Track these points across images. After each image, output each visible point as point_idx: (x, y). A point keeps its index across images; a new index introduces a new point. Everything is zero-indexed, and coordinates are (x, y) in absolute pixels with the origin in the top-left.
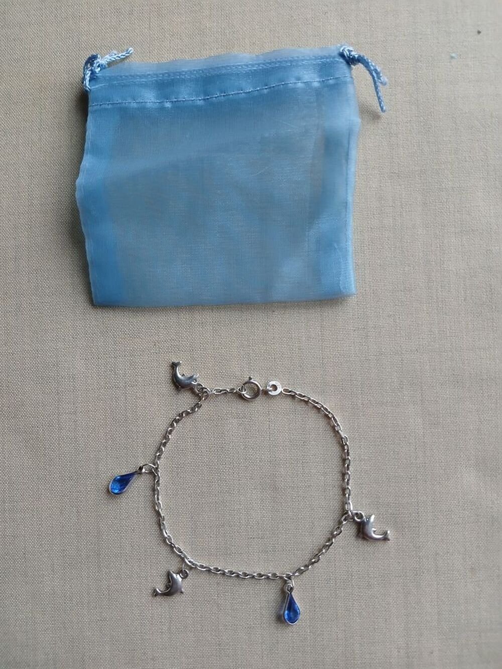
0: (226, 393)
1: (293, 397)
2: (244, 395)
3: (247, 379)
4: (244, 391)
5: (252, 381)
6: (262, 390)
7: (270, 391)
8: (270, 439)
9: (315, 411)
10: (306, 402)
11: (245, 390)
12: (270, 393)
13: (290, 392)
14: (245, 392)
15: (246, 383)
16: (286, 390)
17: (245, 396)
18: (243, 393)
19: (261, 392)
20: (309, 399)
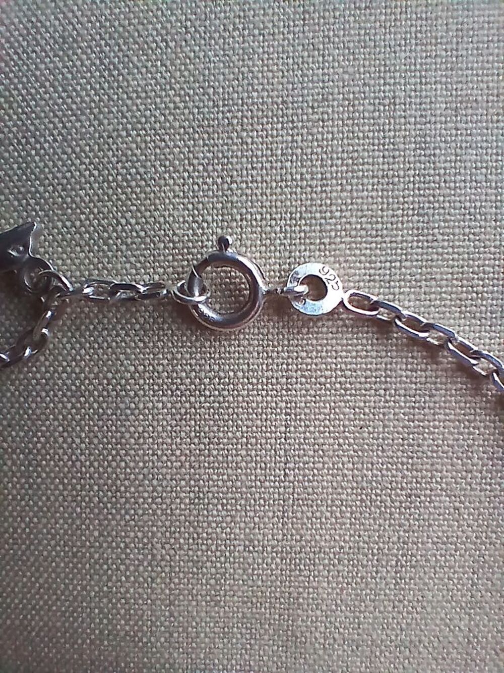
0: (132, 299)
1: (383, 328)
2: (196, 307)
3: (211, 248)
4: (197, 293)
5: (230, 251)
6: (268, 292)
7: (299, 297)
8: (286, 475)
9: (460, 383)
10: (432, 352)
11: (203, 291)
12: (298, 306)
13: (375, 306)
14: (203, 298)
15: (205, 263)
16: (359, 300)
17: (202, 314)
18: (197, 298)
19: (261, 301)
20: (450, 339)
